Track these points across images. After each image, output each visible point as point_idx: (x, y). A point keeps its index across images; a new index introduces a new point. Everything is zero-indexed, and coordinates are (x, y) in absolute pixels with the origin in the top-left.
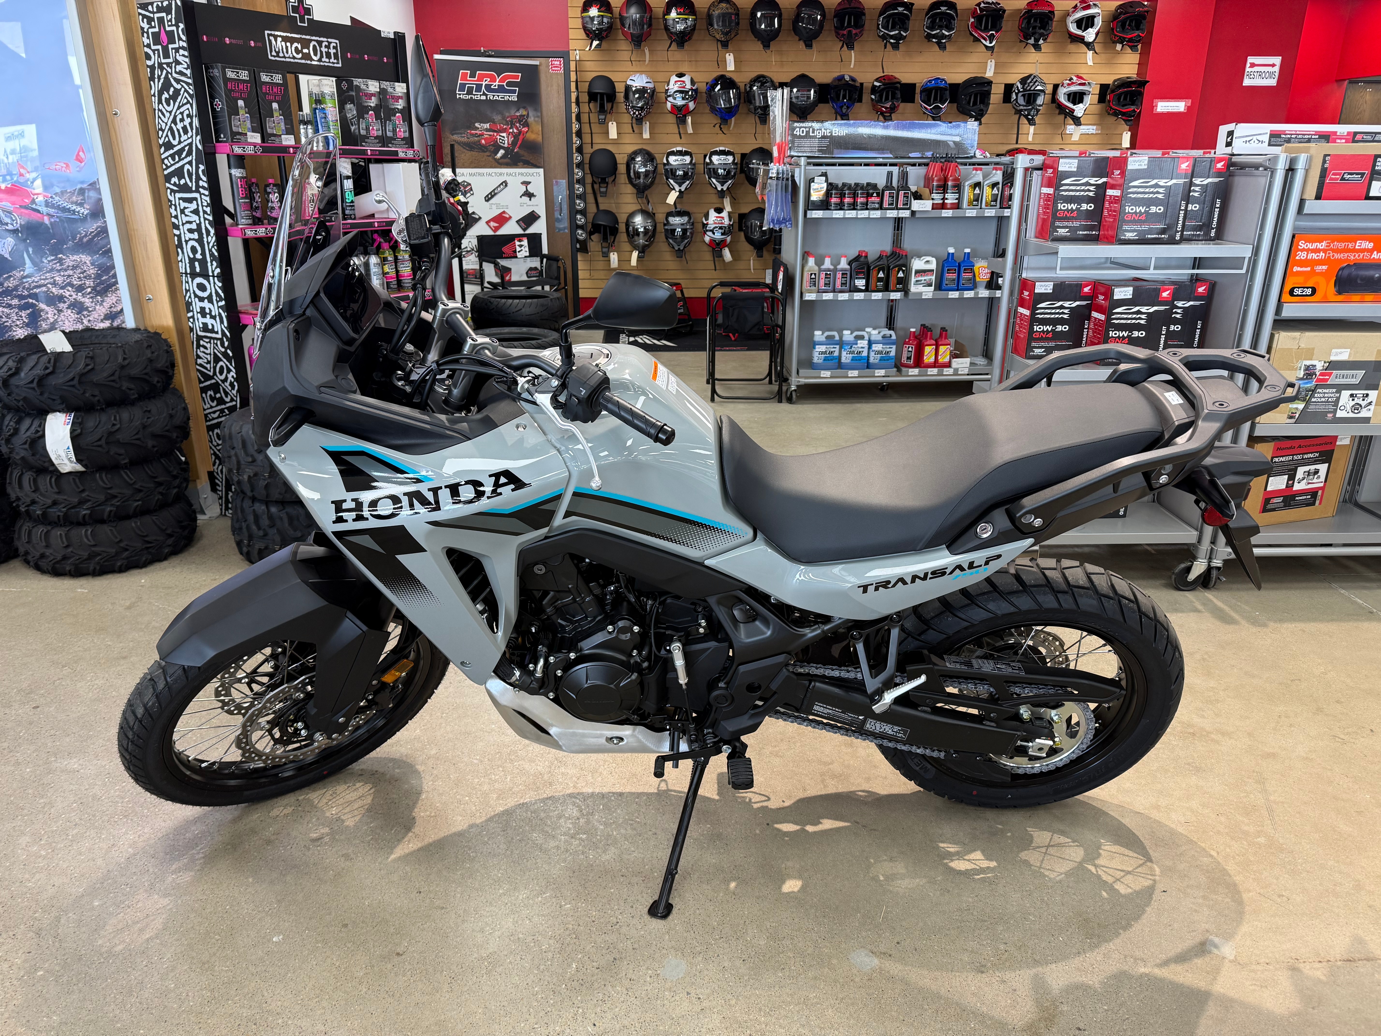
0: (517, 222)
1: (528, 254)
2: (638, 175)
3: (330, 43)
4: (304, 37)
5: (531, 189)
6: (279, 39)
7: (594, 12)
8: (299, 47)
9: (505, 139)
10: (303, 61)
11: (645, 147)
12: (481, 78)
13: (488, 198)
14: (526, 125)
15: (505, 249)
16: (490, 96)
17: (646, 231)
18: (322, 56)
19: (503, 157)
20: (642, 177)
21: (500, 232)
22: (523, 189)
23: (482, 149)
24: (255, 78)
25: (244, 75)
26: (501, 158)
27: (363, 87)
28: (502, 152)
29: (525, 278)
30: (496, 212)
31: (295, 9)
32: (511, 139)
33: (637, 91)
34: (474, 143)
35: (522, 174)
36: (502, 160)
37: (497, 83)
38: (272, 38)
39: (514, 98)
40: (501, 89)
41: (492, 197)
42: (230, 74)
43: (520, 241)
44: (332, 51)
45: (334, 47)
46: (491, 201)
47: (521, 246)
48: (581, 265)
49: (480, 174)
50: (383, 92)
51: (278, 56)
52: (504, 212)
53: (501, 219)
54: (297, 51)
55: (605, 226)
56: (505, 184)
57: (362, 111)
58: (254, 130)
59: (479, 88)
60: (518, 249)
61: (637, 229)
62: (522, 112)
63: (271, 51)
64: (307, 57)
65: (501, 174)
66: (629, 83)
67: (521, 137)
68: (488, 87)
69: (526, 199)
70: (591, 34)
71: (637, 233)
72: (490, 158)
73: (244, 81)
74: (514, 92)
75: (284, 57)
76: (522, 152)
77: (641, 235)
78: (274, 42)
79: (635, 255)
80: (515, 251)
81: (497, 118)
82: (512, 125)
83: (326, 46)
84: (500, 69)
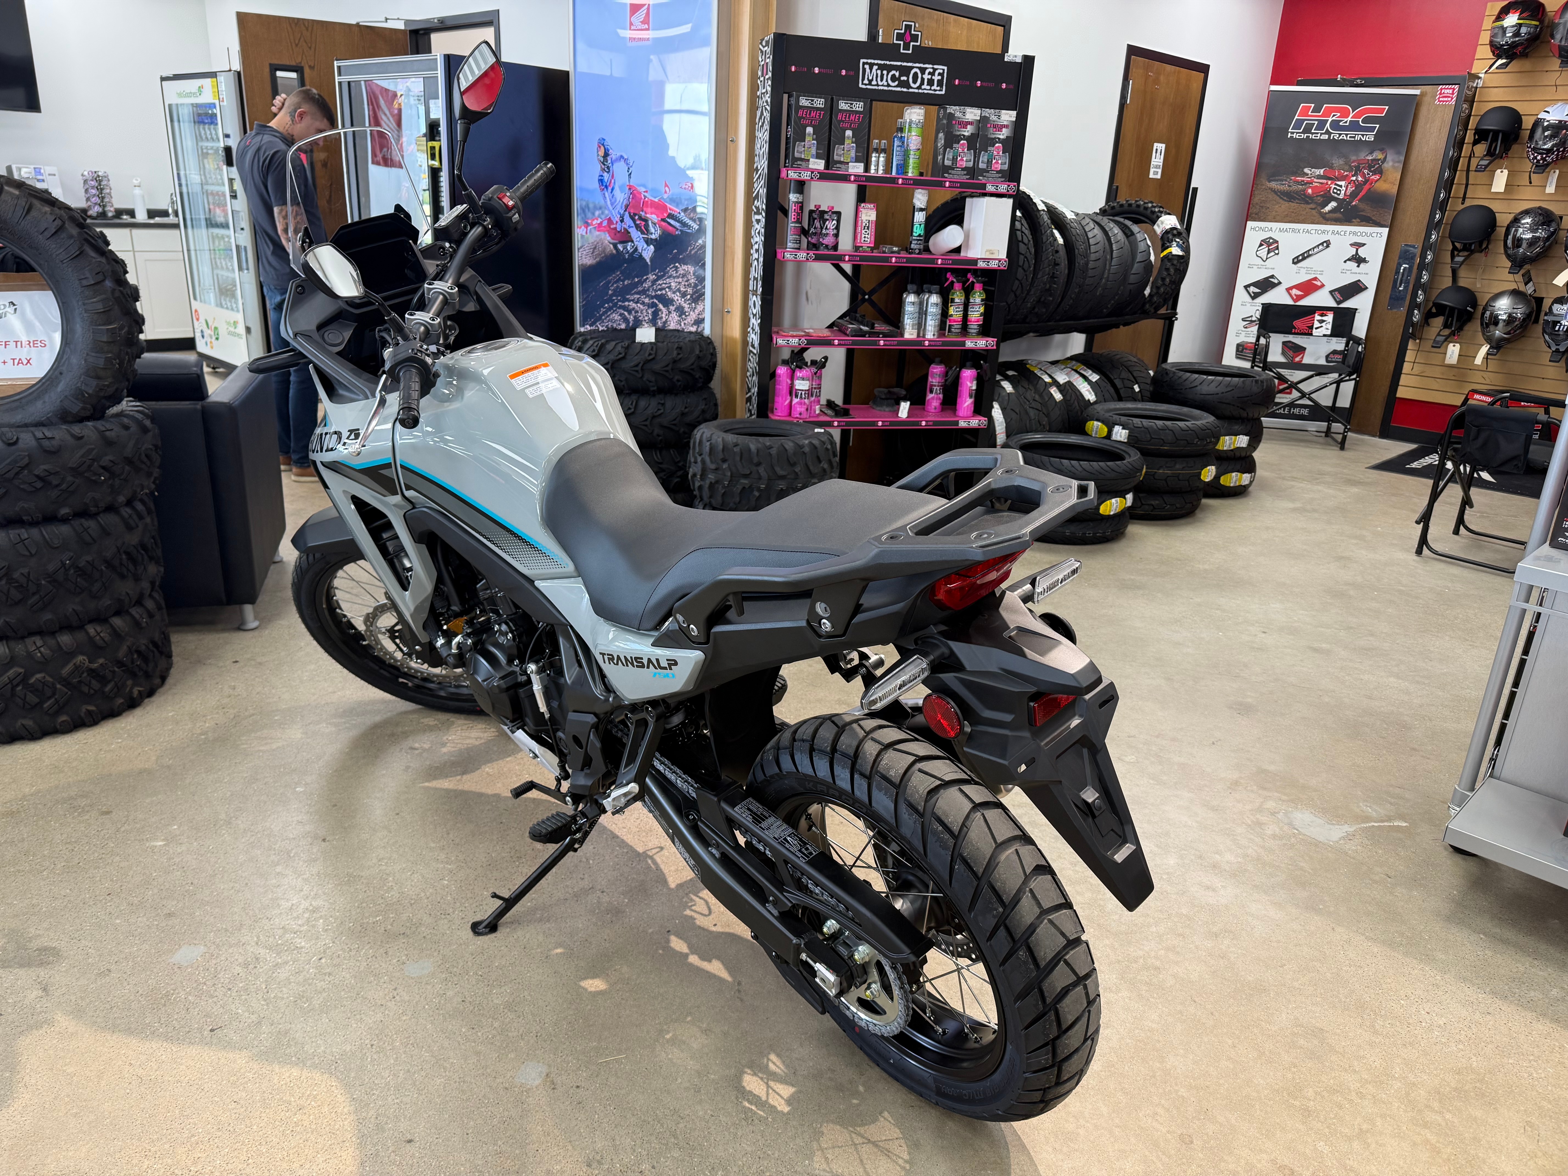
0: (1331, 292)
1: (1329, 332)
2: (1518, 242)
3: (935, 70)
4: (905, 64)
5: (1362, 252)
6: (875, 67)
7: (1511, 20)
8: (897, 74)
9: (1343, 189)
10: (899, 89)
11: (1545, 205)
12: (1327, 114)
13: (1296, 261)
14: (1380, 171)
15: (1297, 323)
16: (1335, 135)
17: (1511, 319)
18: (922, 83)
19: (1333, 211)
20: (1524, 245)
21: (1303, 303)
22: (1353, 251)
23: (1304, 198)
24: (831, 107)
25: (819, 103)
26: (1330, 212)
27: (958, 114)
28: (1333, 204)
29: (1323, 362)
30: (1304, 278)
31: (900, 37)
32: (1351, 189)
33: (1551, 126)
34: (1297, 192)
35: (1355, 233)
36: (1327, 216)
37: (1349, 119)
38: (867, 67)
39: (1370, 137)
40: (1354, 126)
41: (1304, 259)
42: (804, 102)
43: (1322, 315)
44: (936, 78)
45: (939, 74)
46: (1299, 265)
47: (1321, 321)
48: (1410, 356)
49: (1294, 230)
50: (984, 120)
51: (870, 84)
52: (1315, 279)
53: (1309, 287)
54: (894, 78)
55: (1452, 309)
56: (1327, 244)
57: (952, 140)
58: (818, 157)
59: (1321, 124)
60: (1316, 324)
61: (1497, 316)
62: (1378, 155)
63: (863, 79)
64: (906, 84)
65: (1323, 232)
66: (1542, 115)
67: (1366, 187)
68: (1335, 125)
69: (1353, 265)
70: (1498, 50)
71: (1495, 321)
72: (1314, 212)
73: (818, 109)
74: (1372, 129)
75: (877, 85)
76: (1362, 206)
77: (1501, 324)
78: (868, 70)
79: (1485, 349)
80: (1311, 327)
81: (1337, 162)
82: (1358, 170)
83: (929, 73)
84: (1356, 101)
